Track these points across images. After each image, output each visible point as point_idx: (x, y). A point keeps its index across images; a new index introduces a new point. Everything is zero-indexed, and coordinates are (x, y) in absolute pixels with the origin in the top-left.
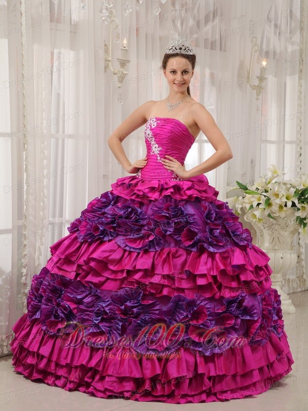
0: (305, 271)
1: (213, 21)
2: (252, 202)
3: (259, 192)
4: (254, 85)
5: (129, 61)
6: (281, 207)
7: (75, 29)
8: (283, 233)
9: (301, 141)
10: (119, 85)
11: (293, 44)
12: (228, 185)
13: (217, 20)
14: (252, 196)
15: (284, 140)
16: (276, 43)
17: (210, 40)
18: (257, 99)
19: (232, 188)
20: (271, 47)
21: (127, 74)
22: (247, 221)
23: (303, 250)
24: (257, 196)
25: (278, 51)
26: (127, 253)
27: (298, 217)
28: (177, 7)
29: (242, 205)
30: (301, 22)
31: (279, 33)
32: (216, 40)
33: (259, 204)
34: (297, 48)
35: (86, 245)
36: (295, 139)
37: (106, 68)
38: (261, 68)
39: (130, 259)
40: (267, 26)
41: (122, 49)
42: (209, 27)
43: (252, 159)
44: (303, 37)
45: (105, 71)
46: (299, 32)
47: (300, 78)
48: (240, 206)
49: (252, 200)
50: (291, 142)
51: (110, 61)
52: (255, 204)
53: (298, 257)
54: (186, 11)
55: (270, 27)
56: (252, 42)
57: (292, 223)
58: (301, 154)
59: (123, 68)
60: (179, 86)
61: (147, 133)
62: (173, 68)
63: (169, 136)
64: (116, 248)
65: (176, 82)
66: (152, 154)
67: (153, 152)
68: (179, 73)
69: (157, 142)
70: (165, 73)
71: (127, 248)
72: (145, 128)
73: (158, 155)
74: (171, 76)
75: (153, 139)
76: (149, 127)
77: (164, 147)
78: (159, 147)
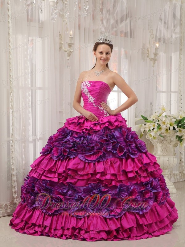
0: (184, 169)
1: (126, 21)
2: (150, 127)
3: (154, 121)
4: (152, 58)
5: (74, 44)
6: (167, 130)
7: (41, 25)
8: (168, 145)
9: (181, 91)
10: (68, 58)
11: (176, 33)
12: (136, 117)
13: (128, 20)
14: (150, 123)
15: (171, 91)
16: (165, 33)
17: (124, 32)
18: (153, 66)
19: (138, 119)
20: (162, 35)
21: (72, 52)
22: (148, 138)
23: (183, 156)
24: (153, 124)
25: (167, 38)
26: (87, 164)
27: (177, 136)
28: (104, 12)
29: (144, 129)
30: (181, 20)
31: (167, 27)
32: (128, 32)
33: (154, 129)
34: (178, 36)
36: (177, 90)
37: (60, 48)
38: (156, 48)
39: (90, 167)
40: (159, 23)
41: (69, 37)
42: (123, 24)
43: (151, 102)
44: (182, 29)
45: (60, 50)
46: (179, 26)
47: (180, 54)
48: (143, 130)
49: (150, 126)
50: (175, 92)
51: (62, 44)
52: (151, 129)
53: (180, 160)
54: (109, 15)
55: (161, 24)
57: (174, 139)
58: (181, 99)
59: (70, 48)
60: (103, 61)
61: (85, 90)
62: (101, 50)
63: (99, 91)
64: (80, 161)
65: (102, 58)
66: (89, 102)
67: (90, 101)
68: (104, 54)
69: (92, 95)
70: (95, 53)
71: (86, 161)
72: (83, 87)
73: (93, 103)
74: (99, 55)
75: (89, 93)
76: (86, 86)
77: (96, 98)
78: (93, 98)
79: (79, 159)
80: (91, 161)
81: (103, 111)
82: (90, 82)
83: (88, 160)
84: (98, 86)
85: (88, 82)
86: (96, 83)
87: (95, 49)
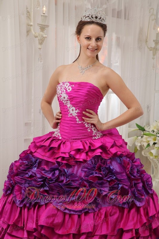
2: (148, 141)
5: (48, 26)
10: (40, 46)
17: (117, 10)
19: (132, 129)
21: (46, 37)
24: (153, 137)
26: (67, 217)
32: (121, 10)
37: (28, 32)
38: (157, 34)
39: (73, 221)
41: (41, 15)
45: (28, 35)
51: (31, 26)
52: (151, 144)
59: (43, 32)
60: (92, 51)
61: (63, 96)
62: (88, 34)
63: (85, 99)
64: (56, 212)
65: (90, 47)
66: (69, 116)
67: (71, 114)
68: (94, 39)
69: (74, 105)
70: (78, 38)
71: (67, 211)
72: (60, 92)
73: (76, 117)
74: (86, 42)
75: (69, 102)
76: (65, 91)
77: (80, 109)
78: (76, 110)
80: (74, 211)
81: (91, 130)
82: (71, 84)
83: (70, 210)
84: (84, 91)
85: (68, 84)
86: (80, 85)
87: (79, 31)
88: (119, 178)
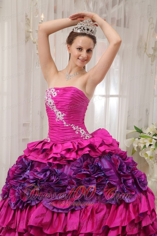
4: (150, 54)
18: (152, 65)
19: (130, 131)
24: (150, 139)
26: (55, 215)
33: (150, 145)
35: (19, 212)
39: (60, 220)
43: (147, 109)
52: (147, 145)
56: (149, 22)
60: (82, 61)
61: (49, 102)
63: (70, 103)
64: (45, 211)
66: (57, 120)
67: (58, 119)
68: (85, 51)
69: (60, 109)
71: (55, 210)
72: (47, 98)
73: (63, 121)
75: (55, 107)
76: (50, 96)
77: (67, 113)
78: (62, 114)
79: (44, 206)
80: (61, 209)
81: (79, 132)
82: (56, 89)
83: (58, 209)
84: (68, 95)
85: (54, 90)
86: (65, 90)
88: (107, 175)
